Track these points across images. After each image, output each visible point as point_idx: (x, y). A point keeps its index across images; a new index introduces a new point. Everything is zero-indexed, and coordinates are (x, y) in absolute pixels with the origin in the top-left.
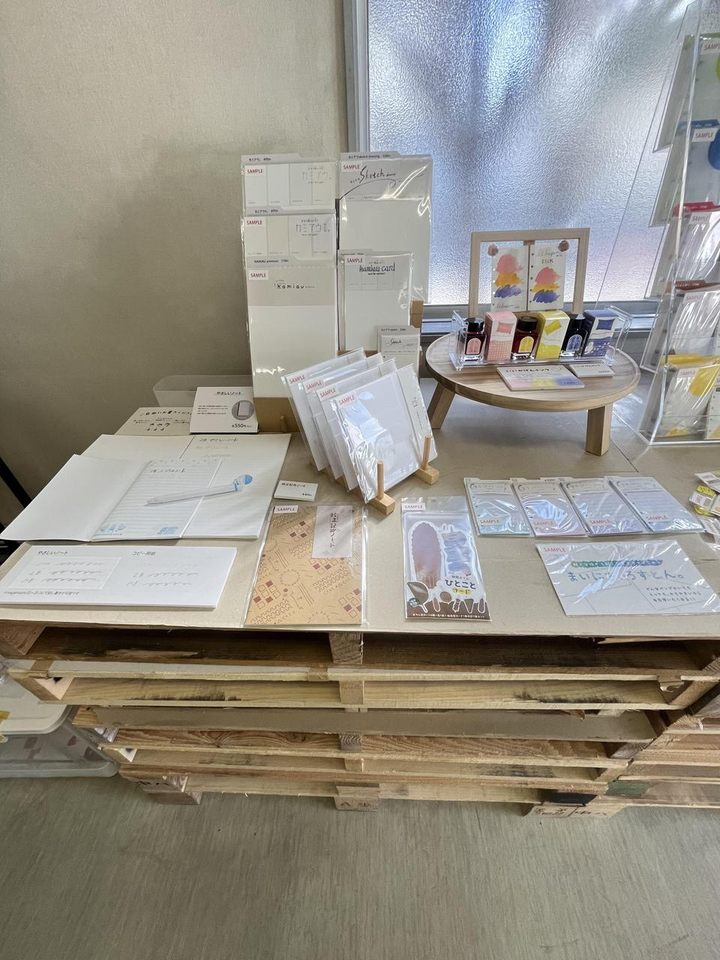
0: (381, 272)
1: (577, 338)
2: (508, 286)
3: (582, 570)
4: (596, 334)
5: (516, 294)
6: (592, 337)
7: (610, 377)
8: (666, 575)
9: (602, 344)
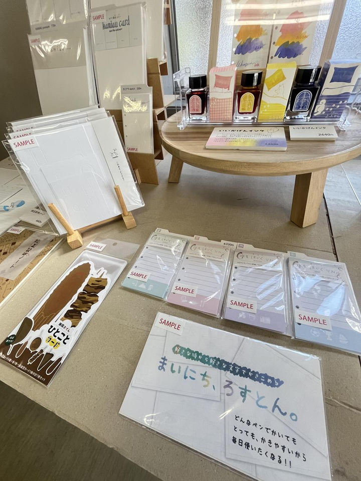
0: (119, 28)
1: (305, 95)
2: (250, 39)
3: (180, 359)
4: (330, 88)
5: (257, 49)
6: (325, 92)
7: (332, 141)
8: (275, 406)
9: (337, 102)
